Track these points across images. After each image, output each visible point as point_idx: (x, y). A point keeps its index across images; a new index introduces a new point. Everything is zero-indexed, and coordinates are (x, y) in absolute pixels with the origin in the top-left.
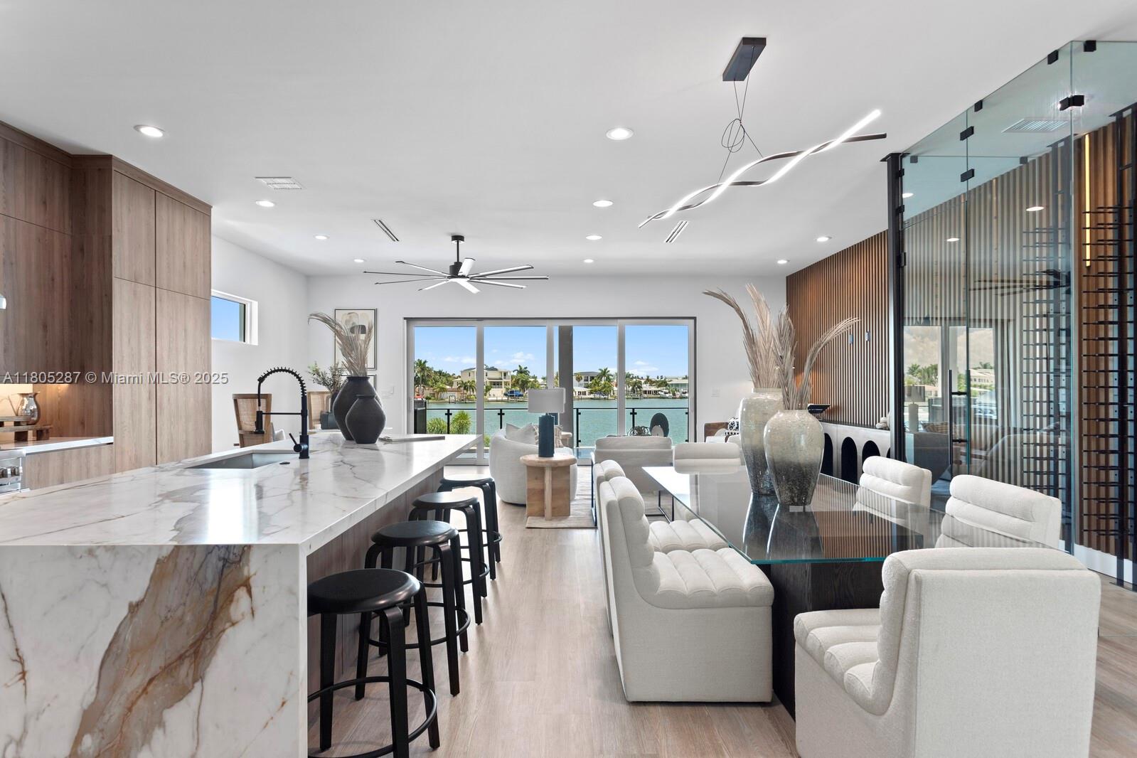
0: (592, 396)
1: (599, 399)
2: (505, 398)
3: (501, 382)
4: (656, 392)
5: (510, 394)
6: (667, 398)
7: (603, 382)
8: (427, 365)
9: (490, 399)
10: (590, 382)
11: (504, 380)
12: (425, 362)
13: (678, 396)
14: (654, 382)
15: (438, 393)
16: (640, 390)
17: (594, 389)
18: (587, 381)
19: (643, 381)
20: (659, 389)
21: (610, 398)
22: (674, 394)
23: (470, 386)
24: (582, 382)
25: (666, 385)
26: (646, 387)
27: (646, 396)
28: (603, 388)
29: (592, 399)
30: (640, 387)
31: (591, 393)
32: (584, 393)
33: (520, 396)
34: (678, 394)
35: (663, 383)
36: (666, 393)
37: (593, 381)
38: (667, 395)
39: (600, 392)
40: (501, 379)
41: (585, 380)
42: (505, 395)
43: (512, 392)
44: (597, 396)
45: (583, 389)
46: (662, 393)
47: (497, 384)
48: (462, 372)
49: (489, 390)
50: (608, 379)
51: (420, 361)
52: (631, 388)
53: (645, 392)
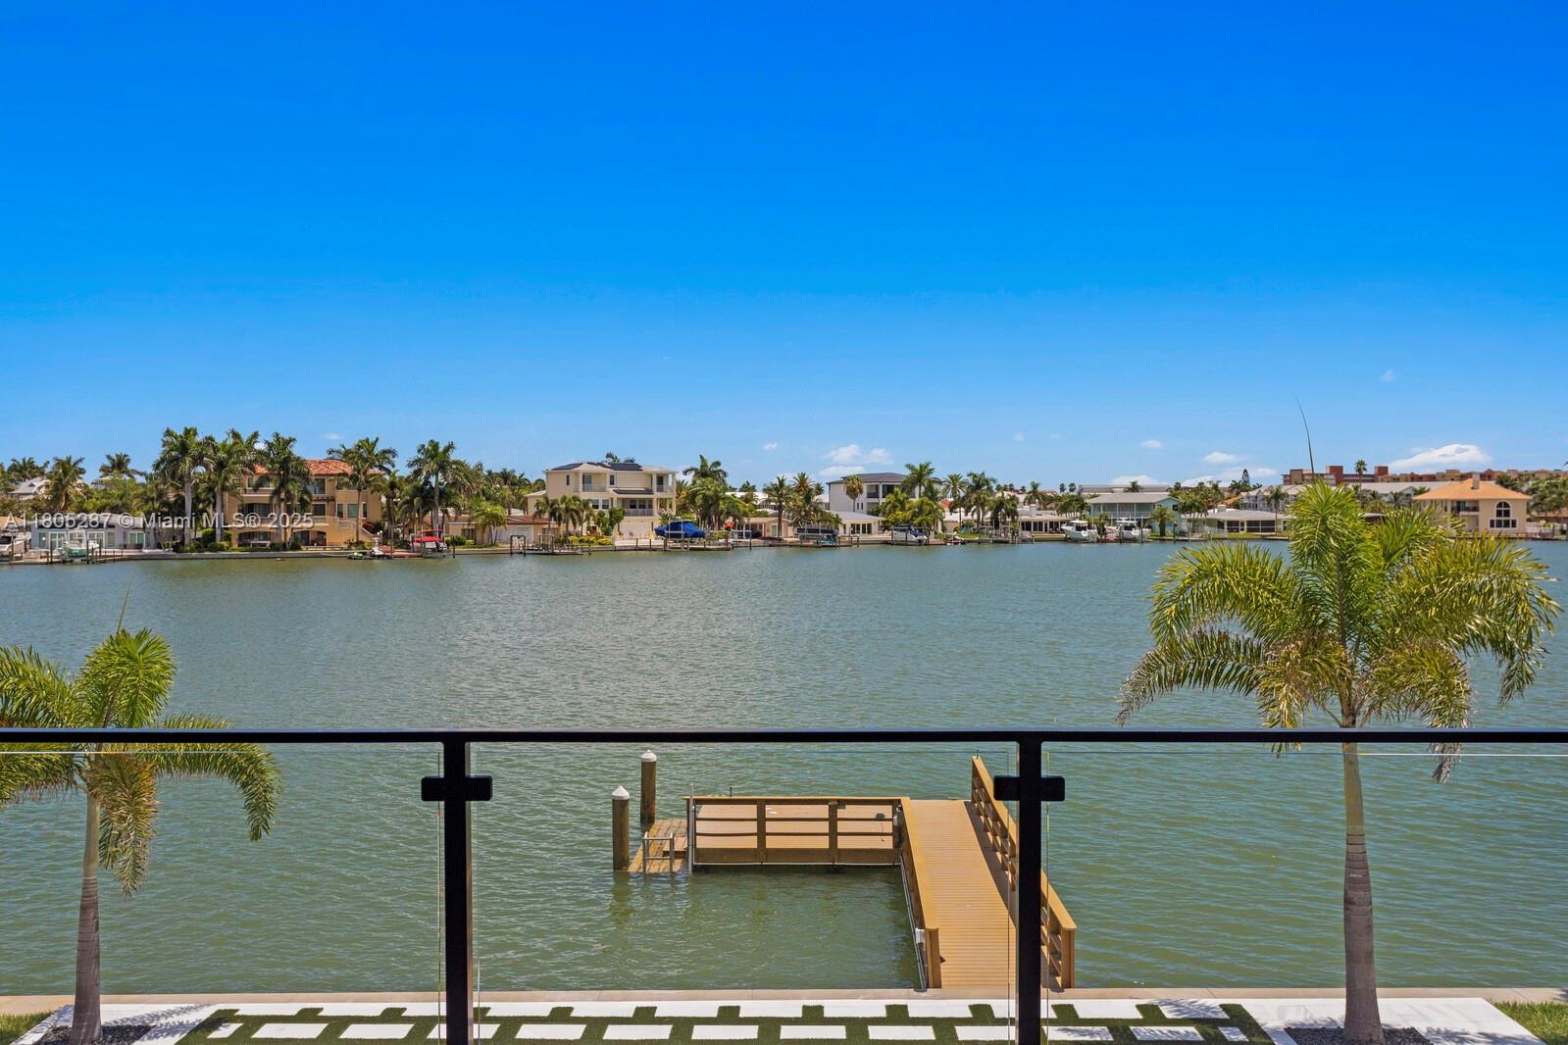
0: (887, 536)
1: (905, 543)
2: (659, 542)
3: (651, 500)
4: (1055, 526)
5: (671, 530)
6: (1084, 541)
7: (916, 500)
8: (453, 456)
9: (618, 543)
10: (882, 500)
11: (657, 495)
12: (450, 447)
13: (1112, 536)
14: (1051, 500)
15: (484, 526)
16: (1013, 521)
17: (891, 518)
18: (876, 495)
19: (1022, 498)
20: (1064, 517)
21: (932, 540)
22: (1102, 531)
23: (567, 510)
24: (863, 498)
25: (1083, 506)
26: (1028, 512)
27: (1027, 535)
28: (915, 515)
29: (886, 543)
30: (1013, 513)
31: (885, 527)
32: (867, 529)
33: (697, 535)
34: (1113, 531)
35: (1073, 502)
36: (1079, 528)
37: (891, 497)
38: (1084, 534)
39: (906, 525)
40: (649, 492)
41: (870, 496)
42: (659, 532)
43: (675, 526)
44: (901, 536)
45: (863, 519)
46: (1069, 528)
47: (638, 505)
48: (547, 473)
49: (619, 520)
50: (931, 494)
51: (435, 446)
52: (989, 514)
53: (1027, 526)
